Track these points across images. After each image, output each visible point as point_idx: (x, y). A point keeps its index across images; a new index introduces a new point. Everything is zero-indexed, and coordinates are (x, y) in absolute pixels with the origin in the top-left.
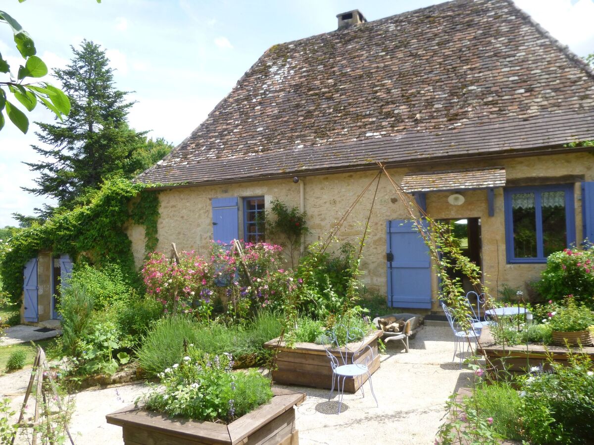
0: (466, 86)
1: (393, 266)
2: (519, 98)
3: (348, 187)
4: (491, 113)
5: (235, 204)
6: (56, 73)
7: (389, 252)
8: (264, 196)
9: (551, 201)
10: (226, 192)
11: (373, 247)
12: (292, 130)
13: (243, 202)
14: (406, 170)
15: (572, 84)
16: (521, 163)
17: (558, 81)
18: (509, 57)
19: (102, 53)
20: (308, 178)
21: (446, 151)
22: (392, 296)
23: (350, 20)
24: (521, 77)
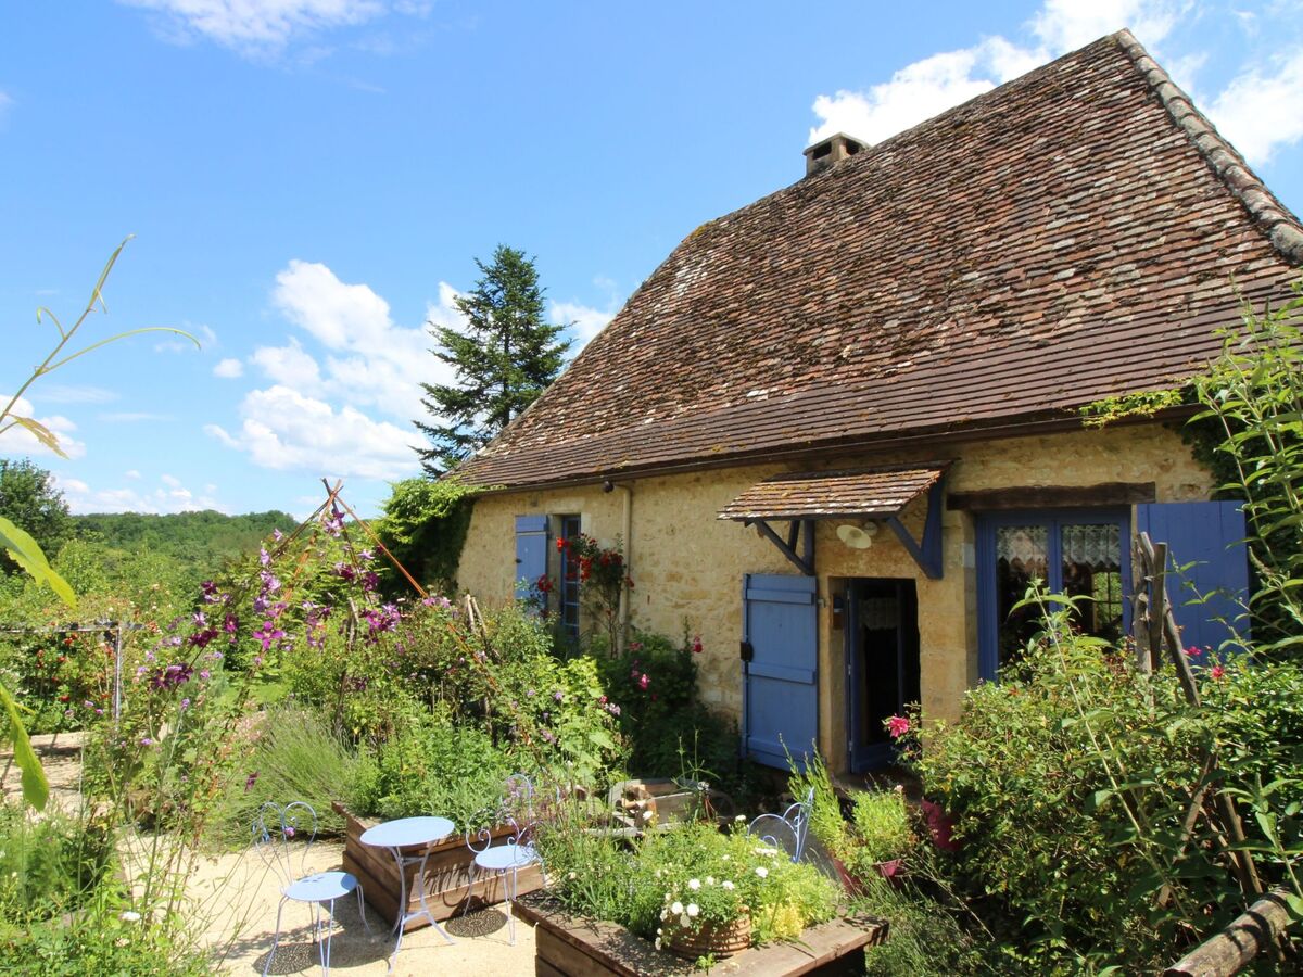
0: (961, 272)
1: (750, 672)
2: (1057, 290)
3: (693, 502)
4: (981, 333)
5: (542, 528)
6: (460, 304)
7: (744, 641)
8: (579, 515)
9: (1088, 547)
10: (535, 504)
11: (728, 625)
12: (656, 388)
13: (563, 526)
14: (781, 468)
15: (1195, 243)
16: (1003, 451)
17: (1163, 240)
18: (1076, 192)
19: (530, 265)
20: (638, 481)
21: (842, 427)
22: (748, 736)
23: (827, 157)
24: (1080, 239)
